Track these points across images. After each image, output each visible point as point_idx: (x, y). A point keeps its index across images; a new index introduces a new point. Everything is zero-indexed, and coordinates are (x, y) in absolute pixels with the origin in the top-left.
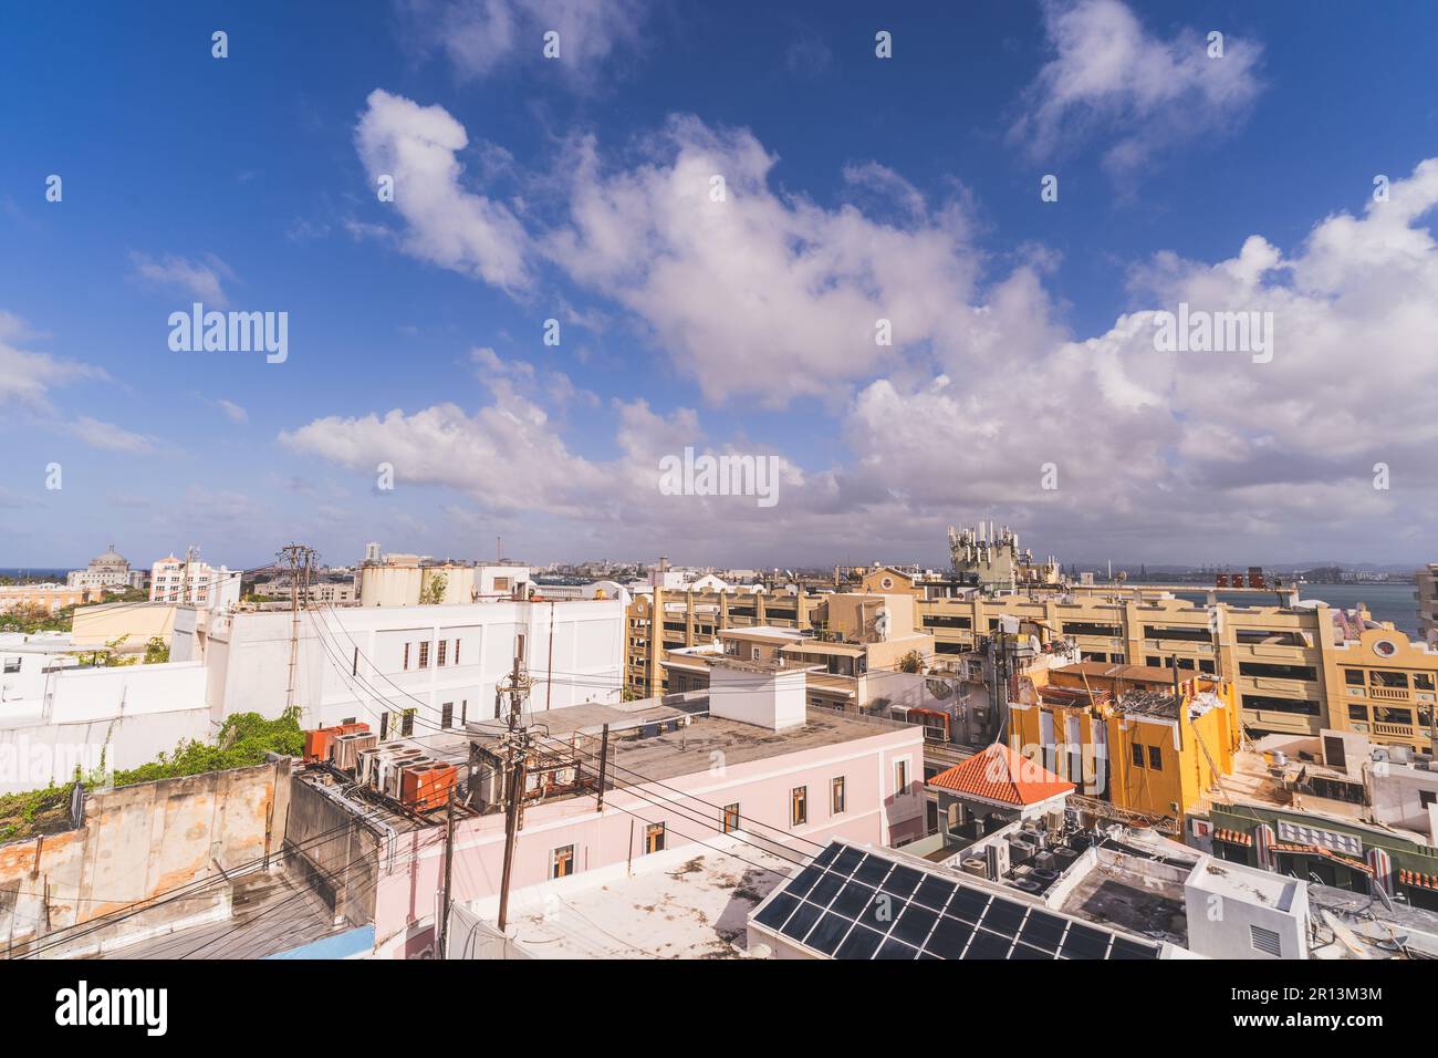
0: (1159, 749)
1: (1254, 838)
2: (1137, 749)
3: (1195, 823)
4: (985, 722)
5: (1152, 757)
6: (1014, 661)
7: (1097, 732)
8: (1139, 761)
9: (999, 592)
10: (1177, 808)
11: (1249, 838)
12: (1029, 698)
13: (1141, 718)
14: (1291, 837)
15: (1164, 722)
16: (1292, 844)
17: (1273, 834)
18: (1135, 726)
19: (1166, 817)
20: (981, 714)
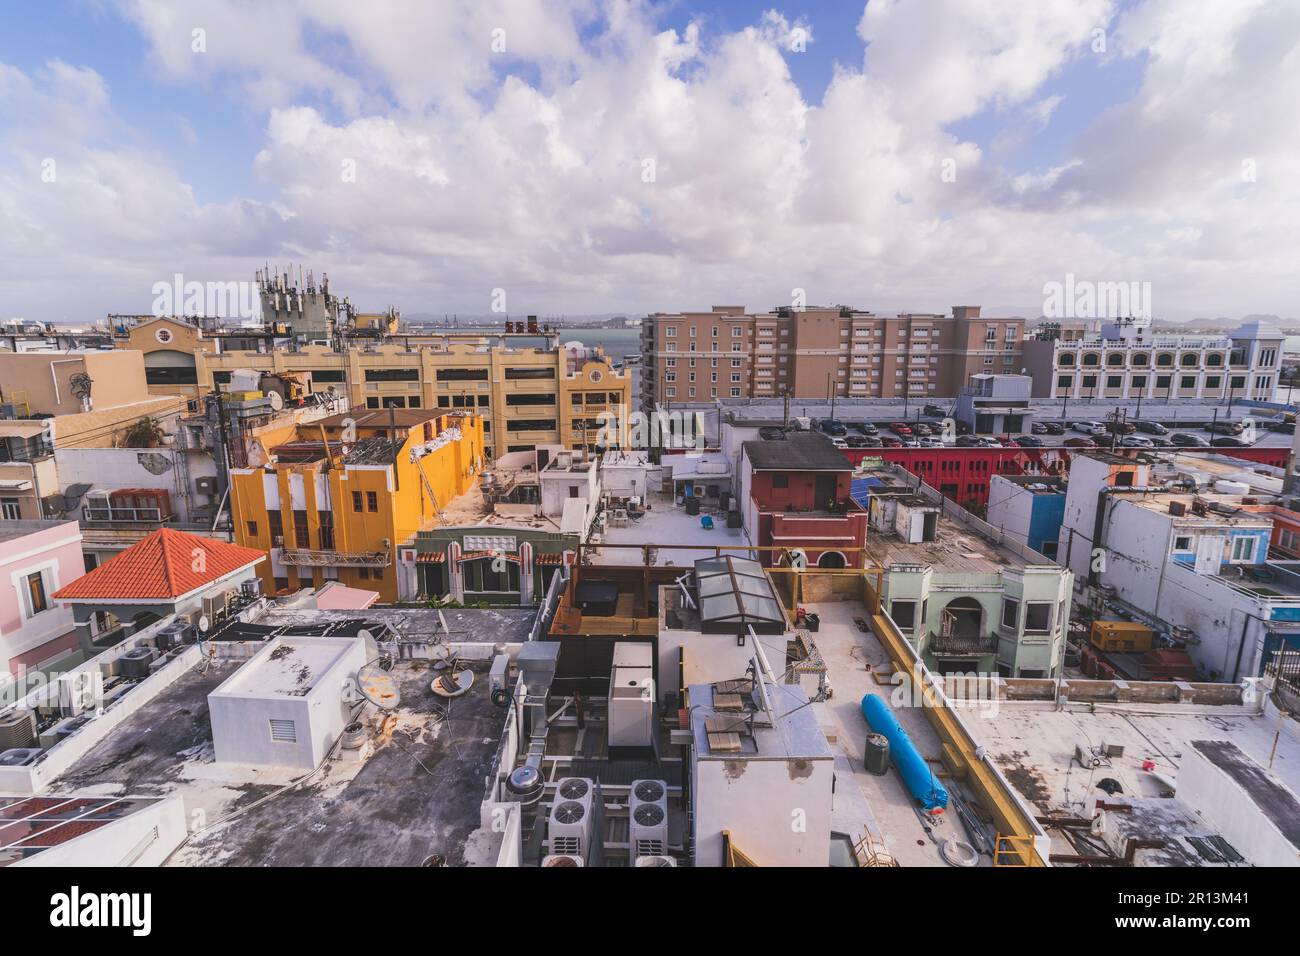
0: (375, 493)
1: (446, 555)
2: (357, 495)
3: (404, 552)
4: (211, 493)
5: (370, 501)
6: (240, 423)
7: (320, 485)
8: (358, 507)
9: (314, 341)
10: (388, 543)
11: (443, 555)
12: (259, 459)
13: (361, 467)
14: (472, 547)
15: (380, 468)
16: (472, 552)
17: (459, 548)
18: (355, 475)
19: (378, 554)
20: (204, 485)
